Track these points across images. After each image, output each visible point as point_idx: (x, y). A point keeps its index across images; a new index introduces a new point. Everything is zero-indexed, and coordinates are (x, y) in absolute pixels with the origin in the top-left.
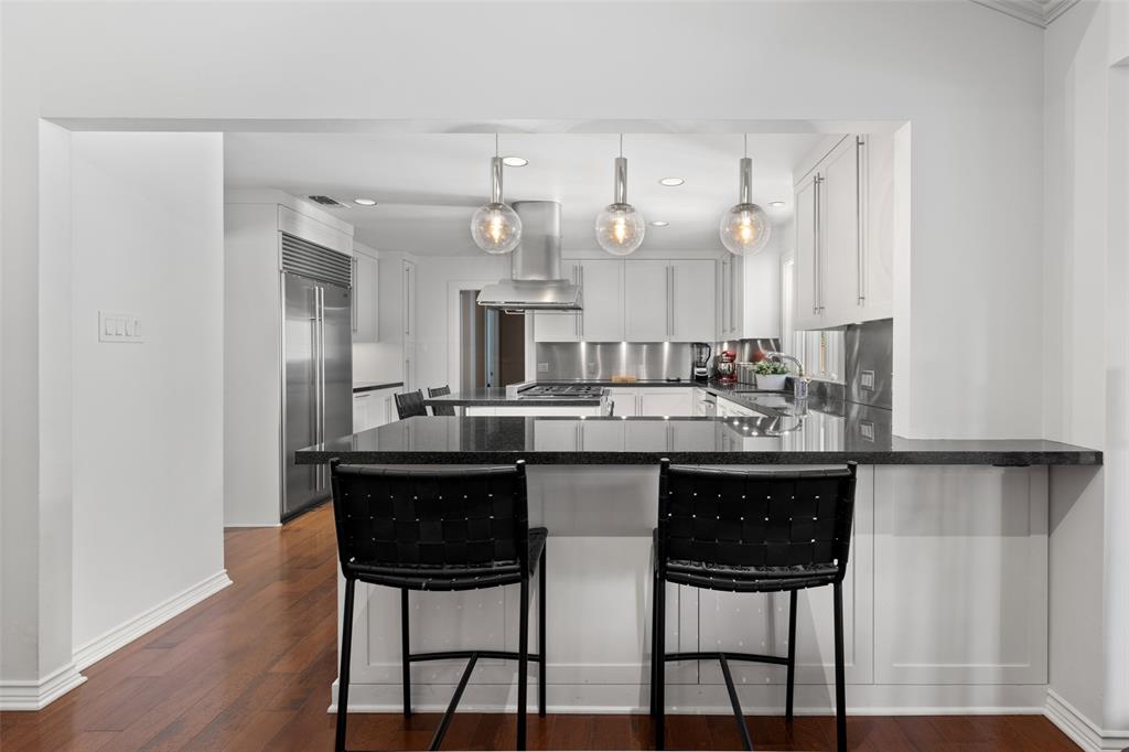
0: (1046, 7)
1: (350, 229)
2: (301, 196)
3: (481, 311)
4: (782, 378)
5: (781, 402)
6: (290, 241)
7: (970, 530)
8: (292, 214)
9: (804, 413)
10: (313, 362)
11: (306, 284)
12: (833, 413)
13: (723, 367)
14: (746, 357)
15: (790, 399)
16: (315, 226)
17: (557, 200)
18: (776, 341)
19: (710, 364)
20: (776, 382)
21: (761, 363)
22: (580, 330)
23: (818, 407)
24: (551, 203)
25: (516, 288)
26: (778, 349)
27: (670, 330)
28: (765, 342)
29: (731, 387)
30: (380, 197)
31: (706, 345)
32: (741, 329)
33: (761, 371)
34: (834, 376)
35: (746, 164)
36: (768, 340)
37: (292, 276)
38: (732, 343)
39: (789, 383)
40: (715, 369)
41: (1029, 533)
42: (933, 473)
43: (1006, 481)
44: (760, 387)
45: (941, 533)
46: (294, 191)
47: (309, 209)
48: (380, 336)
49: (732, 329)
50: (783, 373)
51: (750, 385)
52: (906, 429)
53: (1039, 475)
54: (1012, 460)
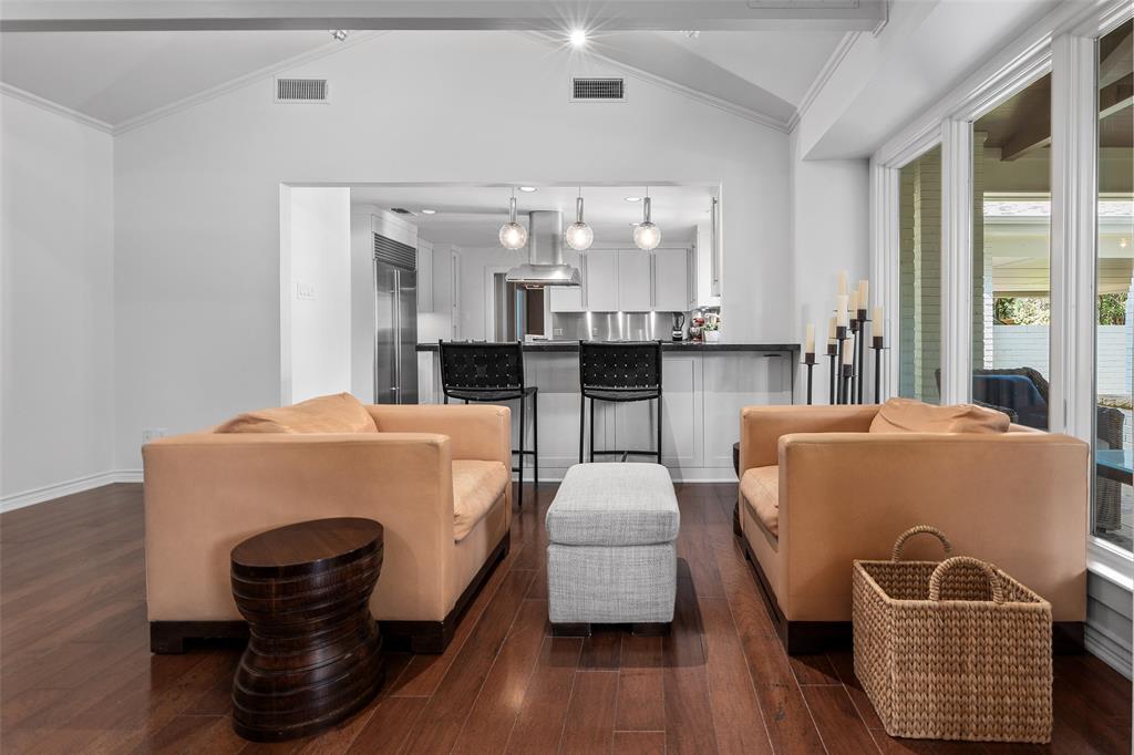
0: (788, 125)
1: (415, 229)
2: (386, 209)
3: (511, 286)
6: (379, 239)
8: (379, 221)
10: (393, 330)
11: (389, 268)
16: (394, 228)
17: (560, 210)
22: (585, 302)
24: (556, 212)
25: (533, 270)
27: (653, 302)
30: (439, 209)
31: (681, 314)
33: (707, 328)
35: (647, 200)
37: (381, 262)
41: (782, 391)
42: (733, 360)
43: (771, 366)
45: (738, 391)
46: (381, 206)
47: (390, 217)
48: (434, 308)
53: (785, 361)
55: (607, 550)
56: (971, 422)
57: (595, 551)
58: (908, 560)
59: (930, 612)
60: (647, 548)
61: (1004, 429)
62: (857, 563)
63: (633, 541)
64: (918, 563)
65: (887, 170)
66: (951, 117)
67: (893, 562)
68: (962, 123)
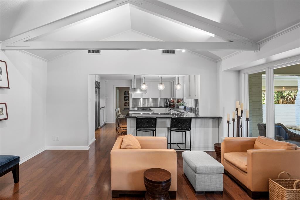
0: (217, 61)
4: (184, 106)
5: (183, 111)
7: (208, 127)
9: (188, 113)
12: (193, 113)
13: (172, 104)
14: (176, 102)
15: (185, 110)
18: (183, 99)
19: (169, 103)
20: (183, 107)
21: (180, 103)
22: (142, 96)
23: (191, 112)
26: (183, 101)
27: (160, 96)
28: (180, 99)
29: (173, 108)
31: (168, 99)
32: (176, 96)
33: (180, 105)
34: (193, 106)
36: (181, 99)
38: (173, 99)
39: (185, 107)
40: (170, 104)
41: (216, 128)
42: (203, 120)
43: (213, 121)
44: (180, 108)
49: (174, 96)
50: (184, 105)
51: (177, 107)
52: (201, 114)
53: (217, 120)
54: (213, 118)
55: (209, 175)
56: (289, 147)
57: (207, 175)
58: (281, 179)
59: (294, 191)
60: (218, 175)
61: (296, 149)
62: (271, 179)
63: (215, 173)
64: (284, 179)
65: (245, 74)
66: (268, 68)
67: (278, 179)
68: (271, 69)
